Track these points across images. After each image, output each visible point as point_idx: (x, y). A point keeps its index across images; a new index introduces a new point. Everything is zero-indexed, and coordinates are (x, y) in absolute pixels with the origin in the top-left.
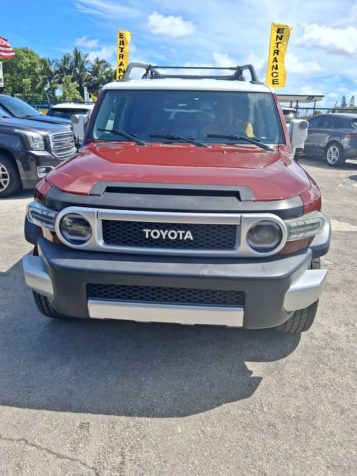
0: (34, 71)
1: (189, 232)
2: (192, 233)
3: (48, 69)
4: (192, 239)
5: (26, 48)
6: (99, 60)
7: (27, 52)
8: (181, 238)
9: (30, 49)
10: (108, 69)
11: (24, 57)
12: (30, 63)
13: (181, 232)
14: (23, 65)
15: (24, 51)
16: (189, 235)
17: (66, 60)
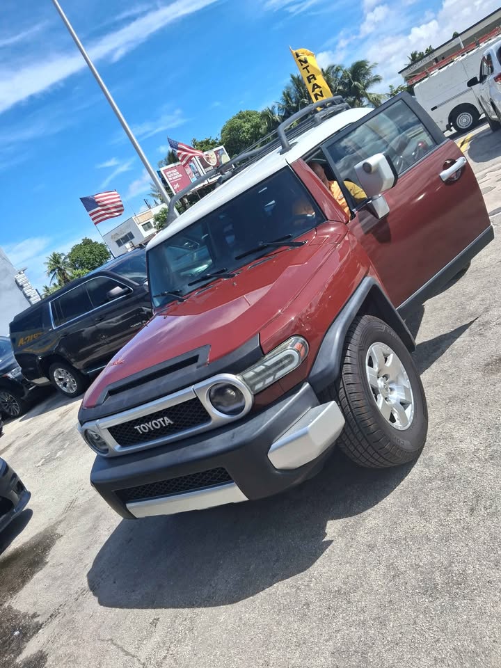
0: (259, 133)
1: (166, 418)
2: (169, 417)
3: (273, 120)
4: (172, 423)
5: (240, 112)
6: (325, 70)
7: (244, 117)
8: (164, 425)
9: (244, 111)
10: (341, 74)
11: (243, 124)
12: (252, 127)
13: (161, 420)
14: (245, 134)
15: (239, 118)
16: (168, 421)
17: (287, 96)
